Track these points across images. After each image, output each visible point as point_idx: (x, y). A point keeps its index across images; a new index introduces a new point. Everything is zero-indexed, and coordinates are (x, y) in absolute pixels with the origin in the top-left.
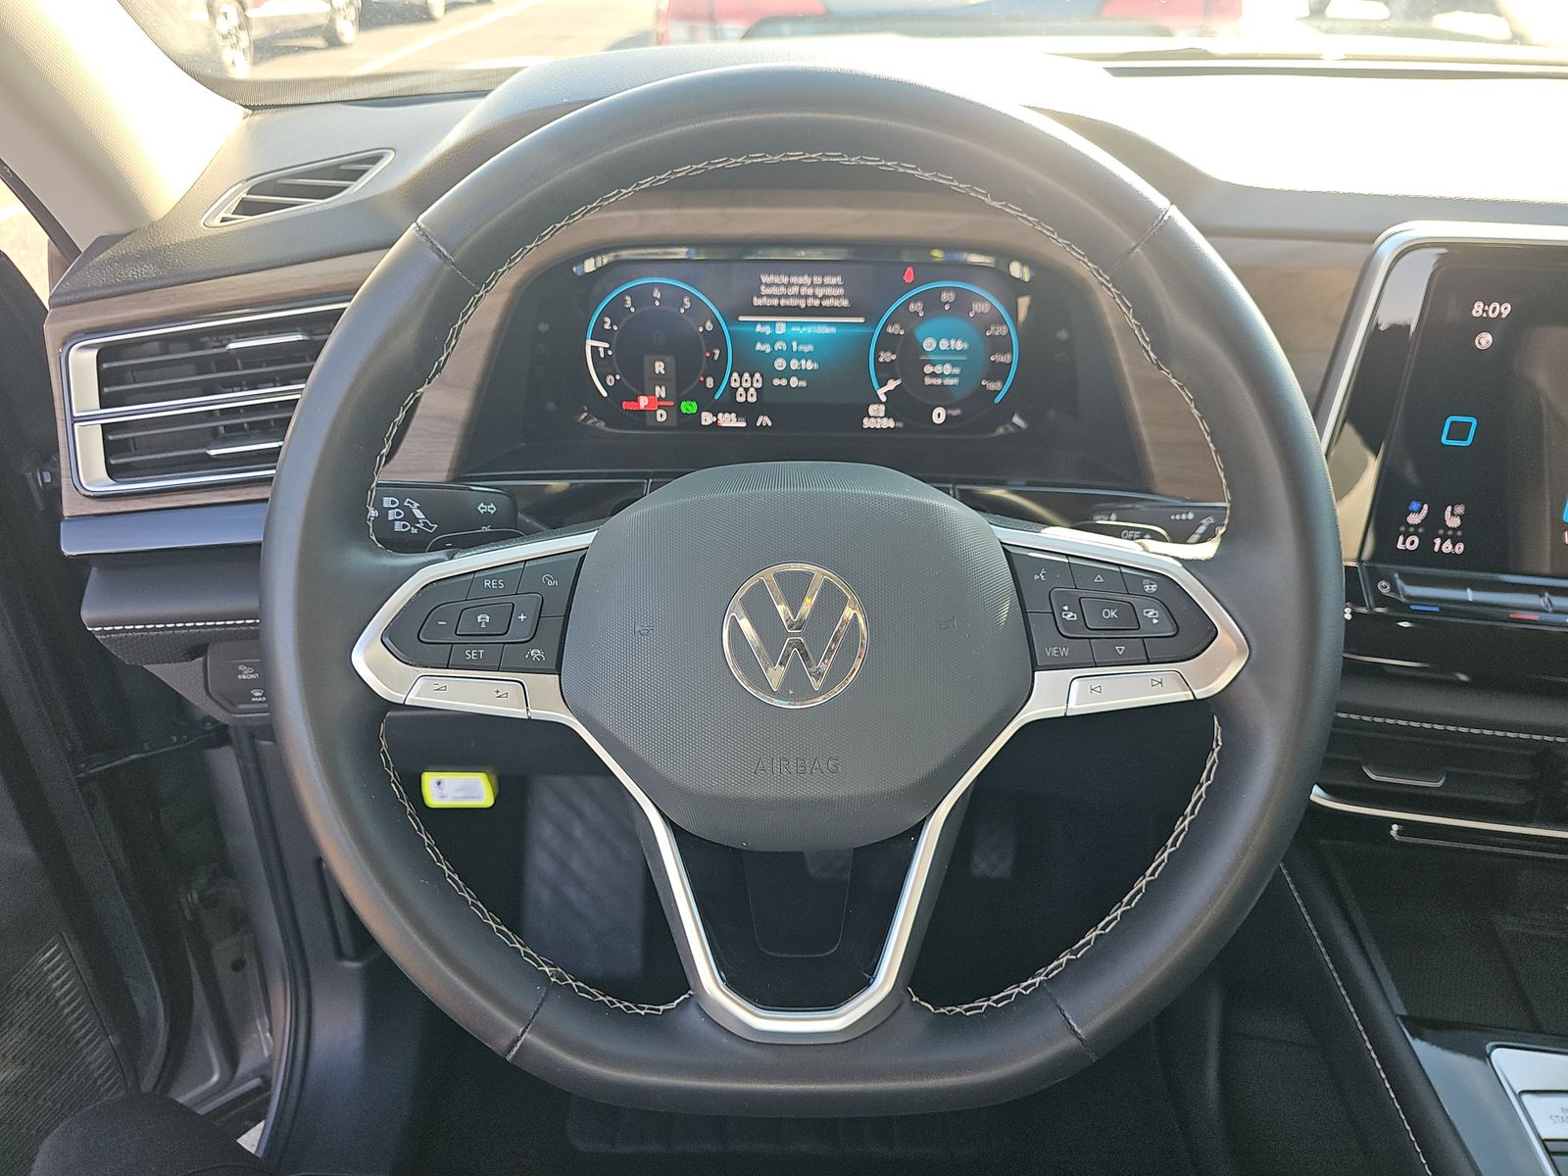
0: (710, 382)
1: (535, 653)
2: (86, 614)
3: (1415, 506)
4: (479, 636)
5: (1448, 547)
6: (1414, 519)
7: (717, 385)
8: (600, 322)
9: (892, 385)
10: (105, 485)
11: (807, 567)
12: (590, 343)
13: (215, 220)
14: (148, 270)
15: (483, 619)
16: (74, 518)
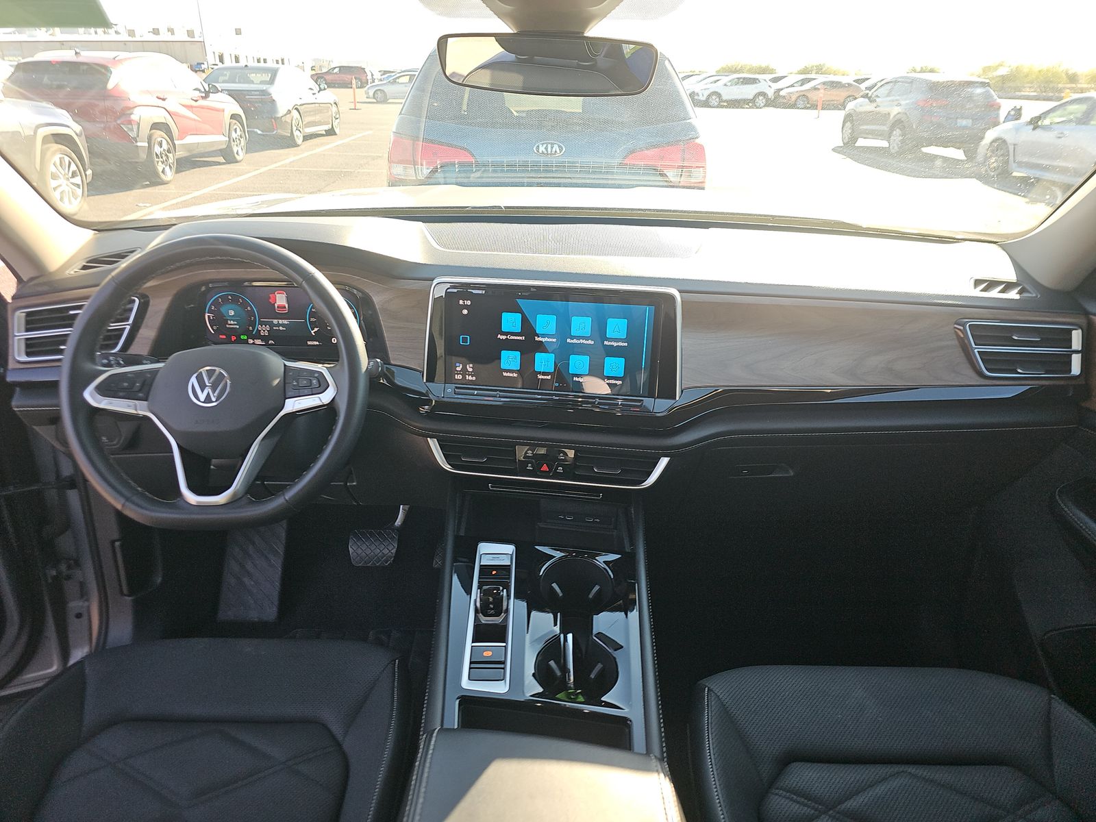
0: (251, 328)
1: (141, 395)
2: (14, 403)
3: (457, 365)
4: (124, 389)
5: (470, 378)
6: (458, 369)
7: (254, 329)
8: (210, 307)
9: (316, 329)
10: (24, 358)
11: (213, 368)
12: (207, 315)
13: (74, 271)
14: (45, 288)
15: (126, 384)
16: (14, 369)
